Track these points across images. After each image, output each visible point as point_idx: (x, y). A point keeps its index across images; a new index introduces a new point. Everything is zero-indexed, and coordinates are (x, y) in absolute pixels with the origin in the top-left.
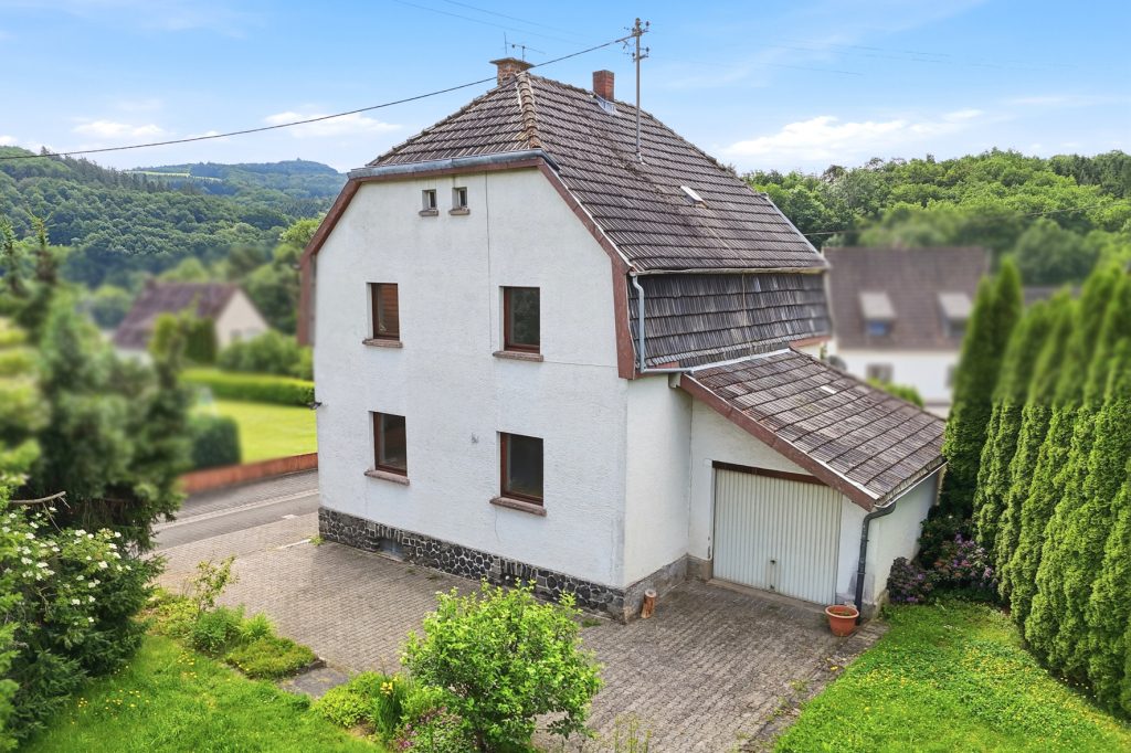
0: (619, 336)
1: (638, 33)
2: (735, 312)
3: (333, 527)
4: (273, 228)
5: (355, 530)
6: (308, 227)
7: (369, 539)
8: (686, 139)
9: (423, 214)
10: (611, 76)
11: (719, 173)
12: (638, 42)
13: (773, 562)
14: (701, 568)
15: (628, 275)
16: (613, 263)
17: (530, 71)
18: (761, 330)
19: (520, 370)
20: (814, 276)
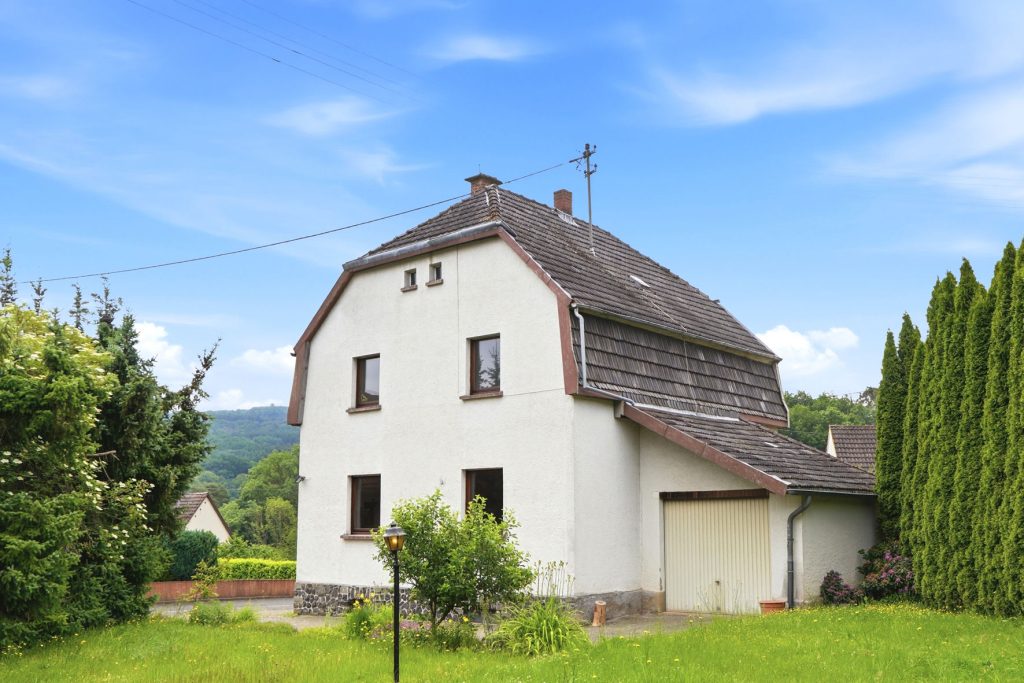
0: (564, 359)
1: (587, 155)
2: (679, 370)
3: (308, 600)
4: (239, 476)
5: (328, 598)
6: (280, 460)
7: (342, 603)
8: (641, 252)
9: (404, 291)
10: (569, 195)
11: (671, 279)
12: (588, 161)
13: (718, 582)
14: (653, 600)
15: (570, 306)
16: (558, 299)
17: (500, 186)
18: (707, 393)
19: (483, 408)
20: (764, 365)
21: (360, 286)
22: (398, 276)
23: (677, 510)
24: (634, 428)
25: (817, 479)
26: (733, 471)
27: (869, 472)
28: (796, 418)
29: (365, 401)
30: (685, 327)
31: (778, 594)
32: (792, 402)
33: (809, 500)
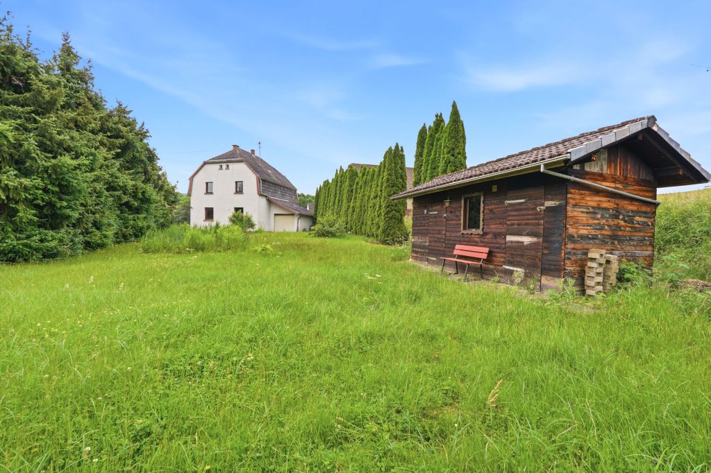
0: (257, 188)
2: (278, 191)
9: (219, 169)
10: (254, 151)
17: (240, 148)
18: (283, 196)
19: (239, 196)
20: (293, 190)
21: (207, 167)
22: (218, 166)
23: (277, 217)
24: (270, 202)
25: (303, 212)
26: (288, 211)
27: (313, 212)
28: (300, 200)
29: (208, 192)
30: (279, 182)
31: (295, 230)
32: (299, 196)
33: (301, 216)
